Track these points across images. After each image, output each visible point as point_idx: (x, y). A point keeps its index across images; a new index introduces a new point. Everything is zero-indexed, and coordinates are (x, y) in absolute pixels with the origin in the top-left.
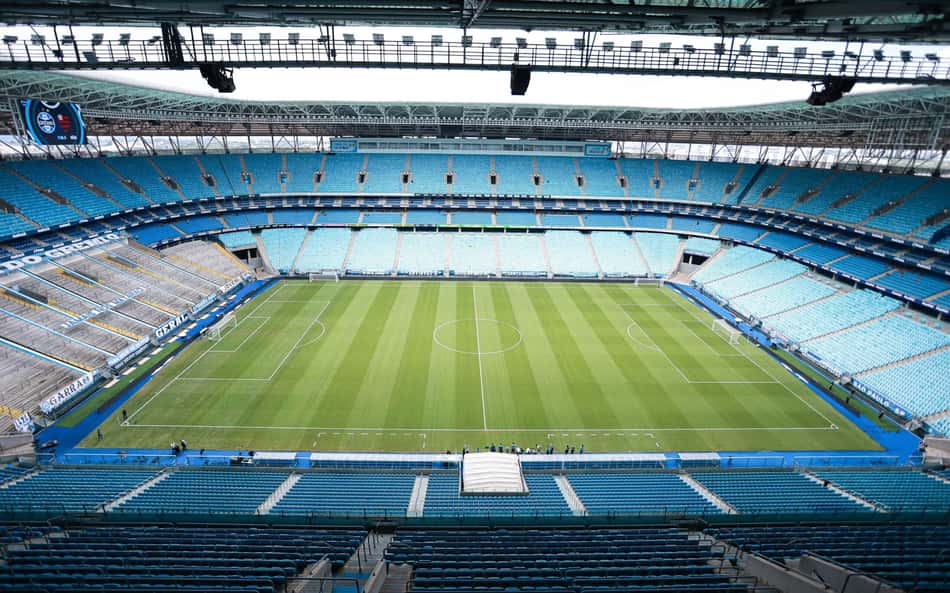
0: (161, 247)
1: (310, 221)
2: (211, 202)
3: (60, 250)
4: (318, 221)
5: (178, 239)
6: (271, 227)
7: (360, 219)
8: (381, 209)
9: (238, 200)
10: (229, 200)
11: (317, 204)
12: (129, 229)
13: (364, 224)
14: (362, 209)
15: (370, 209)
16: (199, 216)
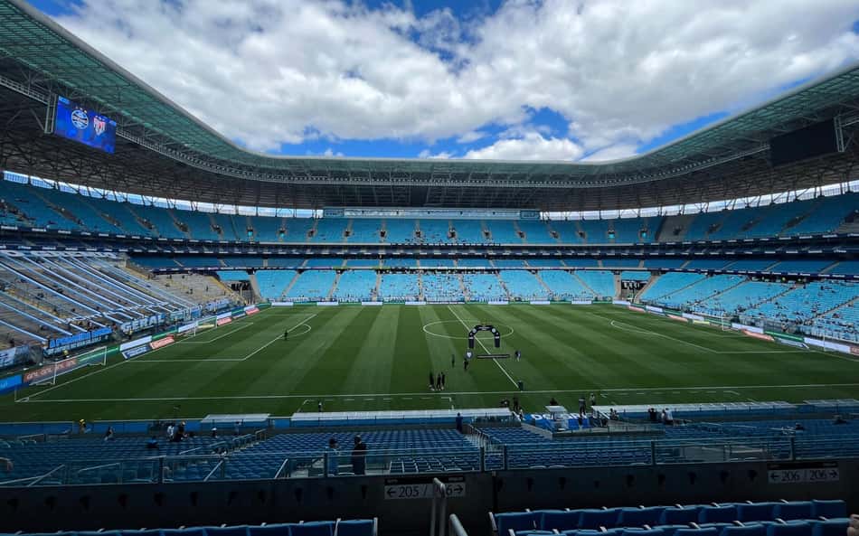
0: (157, 272)
1: (300, 265)
2: (216, 245)
3: (47, 252)
4: (307, 265)
5: (177, 269)
6: (265, 269)
7: (344, 264)
8: (362, 256)
9: (239, 246)
10: (232, 245)
11: (309, 252)
12: (131, 254)
13: (347, 267)
14: (345, 257)
15: (353, 257)
16: (202, 255)
